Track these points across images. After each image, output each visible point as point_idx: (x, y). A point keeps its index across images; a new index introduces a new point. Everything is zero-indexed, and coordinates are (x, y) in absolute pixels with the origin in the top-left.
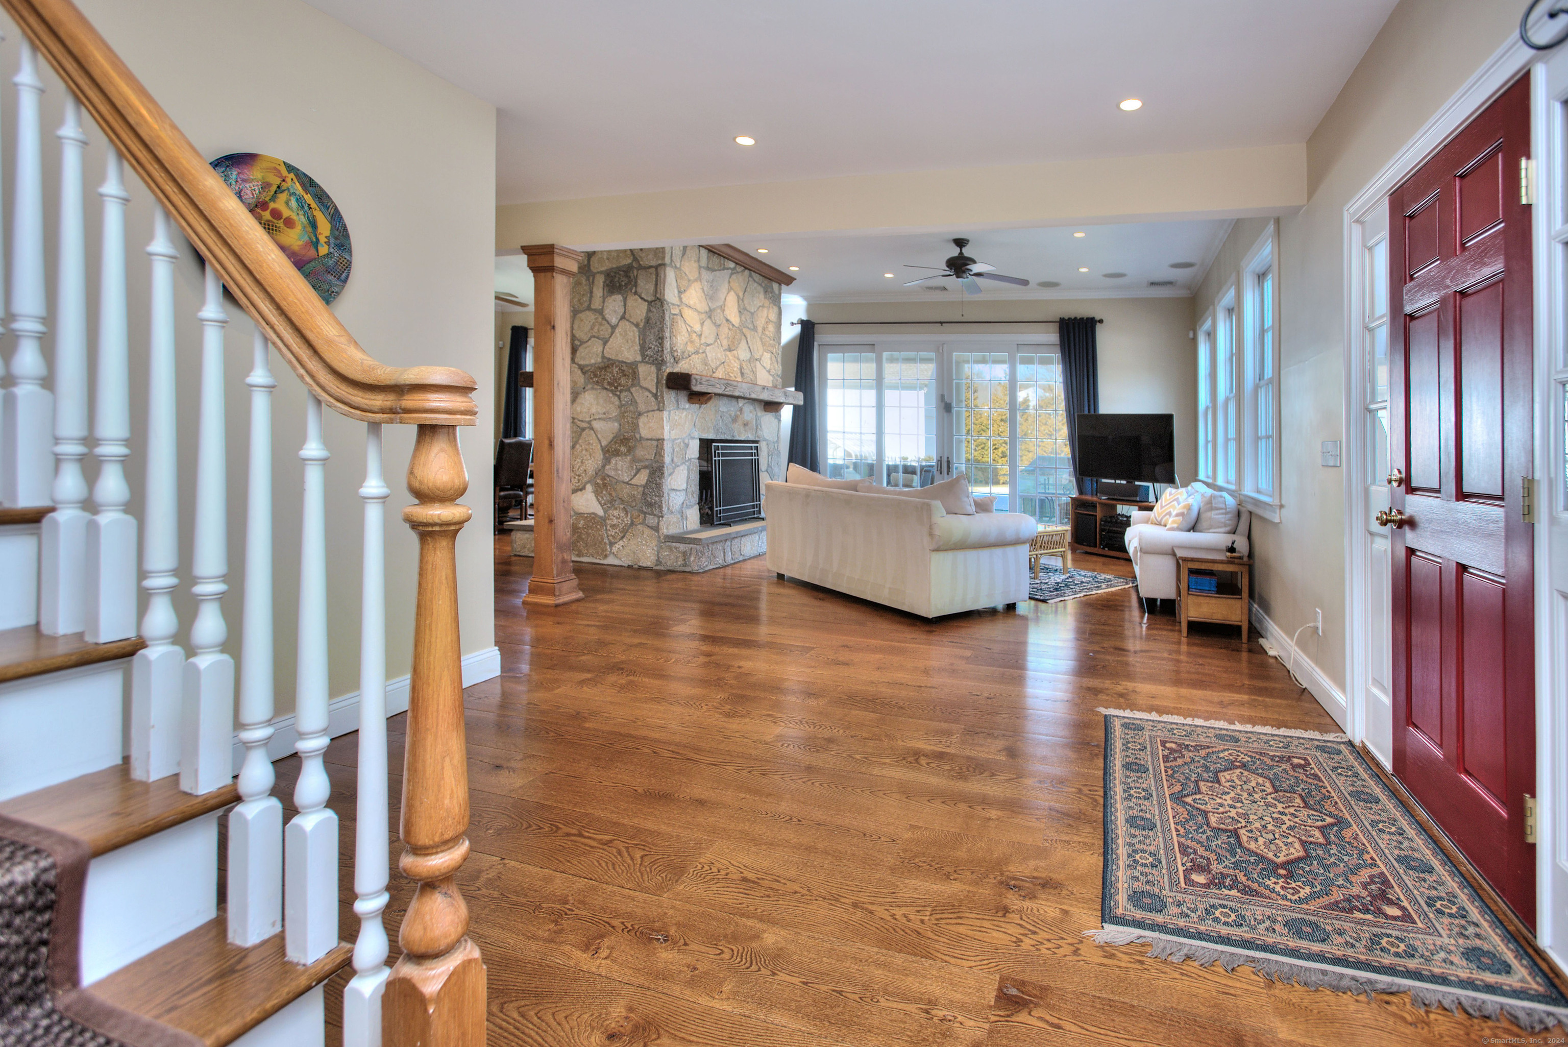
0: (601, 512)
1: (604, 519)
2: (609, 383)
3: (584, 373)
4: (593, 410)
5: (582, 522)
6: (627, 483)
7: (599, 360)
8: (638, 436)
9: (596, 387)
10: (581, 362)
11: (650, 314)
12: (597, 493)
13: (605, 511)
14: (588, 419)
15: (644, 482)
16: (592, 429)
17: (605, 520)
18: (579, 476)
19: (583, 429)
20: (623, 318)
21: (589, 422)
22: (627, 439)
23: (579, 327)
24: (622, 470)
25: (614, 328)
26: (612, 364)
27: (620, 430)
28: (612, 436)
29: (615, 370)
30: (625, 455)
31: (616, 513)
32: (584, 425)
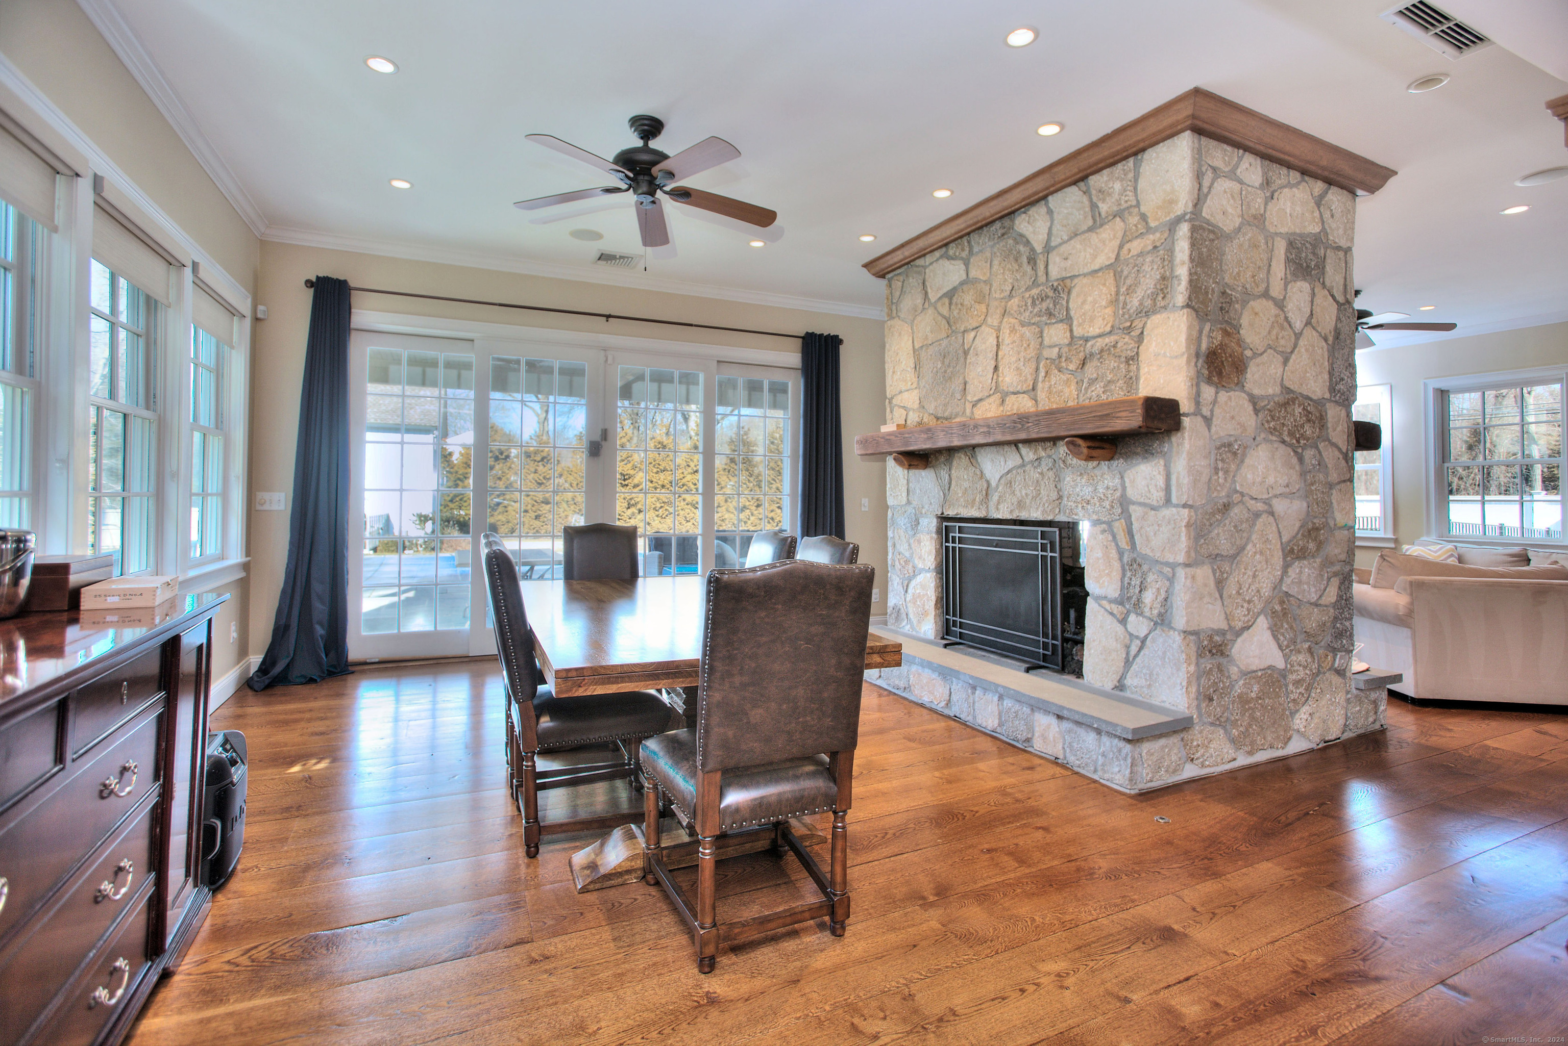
0: (1280, 664)
1: (1283, 674)
2: (1291, 434)
3: (1256, 411)
4: (1271, 480)
5: (1256, 688)
6: (1316, 605)
7: (1278, 390)
8: (1332, 524)
9: (1271, 437)
10: (1256, 392)
11: (1339, 325)
12: (1275, 631)
13: (1286, 657)
14: (1265, 496)
15: (1333, 599)
16: (1272, 514)
17: (1285, 677)
18: (1249, 602)
19: (1257, 515)
20: (1308, 323)
21: (1267, 502)
22: (1317, 529)
23: (1251, 325)
24: (1308, 584)
25: (1298, 336)
26: (1293, 400)
27: (1308, 512)
28: (1298, 524)
29: (1298, 410)
30: (1313, 557)
31: (1301, 657)
32: (1260, 506)
